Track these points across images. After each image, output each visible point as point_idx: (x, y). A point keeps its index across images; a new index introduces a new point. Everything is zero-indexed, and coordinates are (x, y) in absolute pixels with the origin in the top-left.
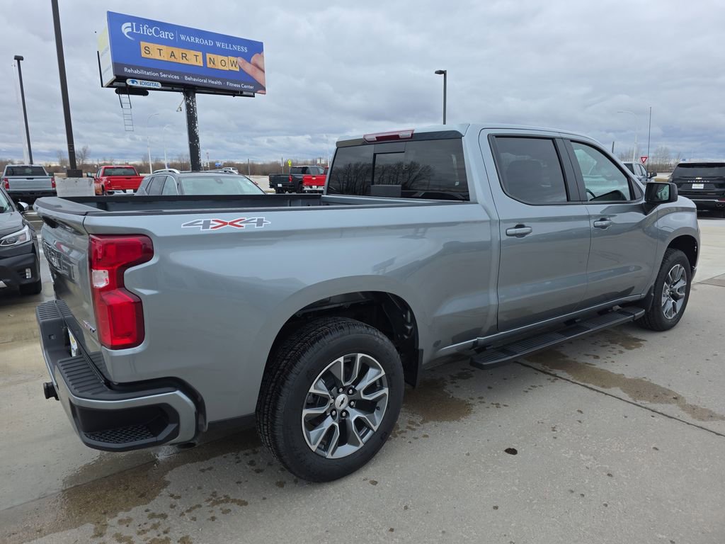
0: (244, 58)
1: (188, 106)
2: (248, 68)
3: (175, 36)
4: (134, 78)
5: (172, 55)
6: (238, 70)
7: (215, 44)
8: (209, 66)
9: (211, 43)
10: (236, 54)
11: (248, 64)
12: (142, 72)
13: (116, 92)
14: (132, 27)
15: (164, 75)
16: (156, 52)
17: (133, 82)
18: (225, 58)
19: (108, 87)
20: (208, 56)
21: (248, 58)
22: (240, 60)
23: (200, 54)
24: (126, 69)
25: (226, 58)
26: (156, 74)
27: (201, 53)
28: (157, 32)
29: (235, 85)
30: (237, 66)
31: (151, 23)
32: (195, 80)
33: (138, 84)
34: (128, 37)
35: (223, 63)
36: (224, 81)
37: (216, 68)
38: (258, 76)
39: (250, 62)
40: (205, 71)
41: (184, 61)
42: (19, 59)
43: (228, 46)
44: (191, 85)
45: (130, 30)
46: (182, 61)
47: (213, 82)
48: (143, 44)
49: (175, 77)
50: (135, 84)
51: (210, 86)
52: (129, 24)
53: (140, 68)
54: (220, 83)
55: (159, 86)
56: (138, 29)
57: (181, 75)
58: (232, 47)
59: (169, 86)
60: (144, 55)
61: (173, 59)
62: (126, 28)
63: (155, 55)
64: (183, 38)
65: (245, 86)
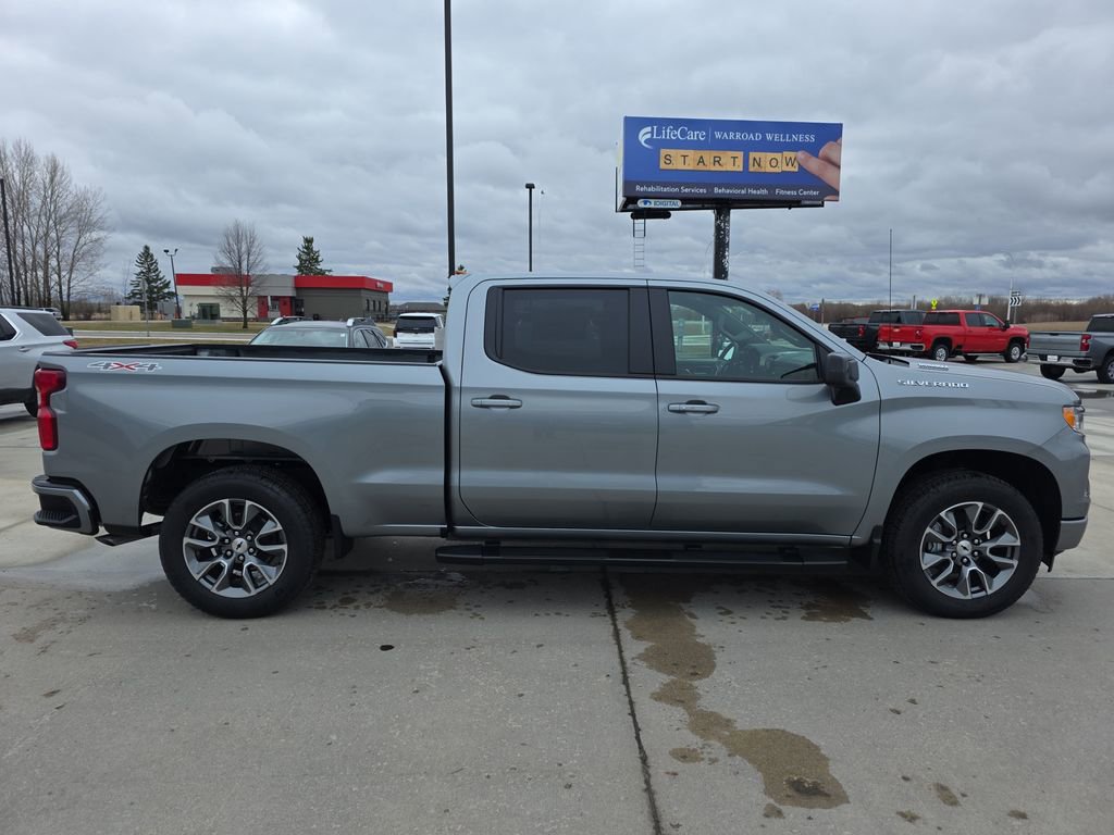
0: (809, 152)
1: (718, 229)
2: (814, 165)
3: (707, 136)
4: (647, 197)
5: (701, 160)
6: (796, 170)
7: (764, 137)
8: (751, 169)
9: (758, 137)
10: (795, 147)
11: (814, 159)
12: (659, 189)
13: (632, 216)
14: (652, 132)
15: (686, 190)
16: (680, 161)
17: (645, 203)
18: (778, 156)
19: (622, 211)
20: (752, 155)
21: (813, 150)
22: (801, 155)
23: (740, 154)
24: (638, 188)
25: (780, 154)
26: (676, 190)
27: (742, 153)
28: (684, 134)
29: (789, 193)
30: (796, 164)
31: (676, 123)
32: (728, 191)
33: (652, 204)
34: (646, 146)
35: (772, 163)
36: (771, 188)
37: (763, 170)
38: (828, 175)
39: (817, 156)
40: (744, 179)
41: (717, 168)
42: (530, 187)
43: (784, 137)
44: (722, 199)
45: (649, 136)
46: (713, 168)
47: (755, 192)
48: (664, 152)
49: (701, 191)
50: (648, 206)
51: (750, 198)
52: (649, 129)
53: (655, 184)
54: (765, 192)
55: (679, 204)
56: (659, 133)
57: (710, 186)
58: (790, 137)
59: (691, 203)
60: (663, 166)
61: (701, 167)
62: (644, 135)
63: (678, 164)
64: (718, 135)
65: (805, 193)
